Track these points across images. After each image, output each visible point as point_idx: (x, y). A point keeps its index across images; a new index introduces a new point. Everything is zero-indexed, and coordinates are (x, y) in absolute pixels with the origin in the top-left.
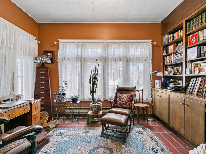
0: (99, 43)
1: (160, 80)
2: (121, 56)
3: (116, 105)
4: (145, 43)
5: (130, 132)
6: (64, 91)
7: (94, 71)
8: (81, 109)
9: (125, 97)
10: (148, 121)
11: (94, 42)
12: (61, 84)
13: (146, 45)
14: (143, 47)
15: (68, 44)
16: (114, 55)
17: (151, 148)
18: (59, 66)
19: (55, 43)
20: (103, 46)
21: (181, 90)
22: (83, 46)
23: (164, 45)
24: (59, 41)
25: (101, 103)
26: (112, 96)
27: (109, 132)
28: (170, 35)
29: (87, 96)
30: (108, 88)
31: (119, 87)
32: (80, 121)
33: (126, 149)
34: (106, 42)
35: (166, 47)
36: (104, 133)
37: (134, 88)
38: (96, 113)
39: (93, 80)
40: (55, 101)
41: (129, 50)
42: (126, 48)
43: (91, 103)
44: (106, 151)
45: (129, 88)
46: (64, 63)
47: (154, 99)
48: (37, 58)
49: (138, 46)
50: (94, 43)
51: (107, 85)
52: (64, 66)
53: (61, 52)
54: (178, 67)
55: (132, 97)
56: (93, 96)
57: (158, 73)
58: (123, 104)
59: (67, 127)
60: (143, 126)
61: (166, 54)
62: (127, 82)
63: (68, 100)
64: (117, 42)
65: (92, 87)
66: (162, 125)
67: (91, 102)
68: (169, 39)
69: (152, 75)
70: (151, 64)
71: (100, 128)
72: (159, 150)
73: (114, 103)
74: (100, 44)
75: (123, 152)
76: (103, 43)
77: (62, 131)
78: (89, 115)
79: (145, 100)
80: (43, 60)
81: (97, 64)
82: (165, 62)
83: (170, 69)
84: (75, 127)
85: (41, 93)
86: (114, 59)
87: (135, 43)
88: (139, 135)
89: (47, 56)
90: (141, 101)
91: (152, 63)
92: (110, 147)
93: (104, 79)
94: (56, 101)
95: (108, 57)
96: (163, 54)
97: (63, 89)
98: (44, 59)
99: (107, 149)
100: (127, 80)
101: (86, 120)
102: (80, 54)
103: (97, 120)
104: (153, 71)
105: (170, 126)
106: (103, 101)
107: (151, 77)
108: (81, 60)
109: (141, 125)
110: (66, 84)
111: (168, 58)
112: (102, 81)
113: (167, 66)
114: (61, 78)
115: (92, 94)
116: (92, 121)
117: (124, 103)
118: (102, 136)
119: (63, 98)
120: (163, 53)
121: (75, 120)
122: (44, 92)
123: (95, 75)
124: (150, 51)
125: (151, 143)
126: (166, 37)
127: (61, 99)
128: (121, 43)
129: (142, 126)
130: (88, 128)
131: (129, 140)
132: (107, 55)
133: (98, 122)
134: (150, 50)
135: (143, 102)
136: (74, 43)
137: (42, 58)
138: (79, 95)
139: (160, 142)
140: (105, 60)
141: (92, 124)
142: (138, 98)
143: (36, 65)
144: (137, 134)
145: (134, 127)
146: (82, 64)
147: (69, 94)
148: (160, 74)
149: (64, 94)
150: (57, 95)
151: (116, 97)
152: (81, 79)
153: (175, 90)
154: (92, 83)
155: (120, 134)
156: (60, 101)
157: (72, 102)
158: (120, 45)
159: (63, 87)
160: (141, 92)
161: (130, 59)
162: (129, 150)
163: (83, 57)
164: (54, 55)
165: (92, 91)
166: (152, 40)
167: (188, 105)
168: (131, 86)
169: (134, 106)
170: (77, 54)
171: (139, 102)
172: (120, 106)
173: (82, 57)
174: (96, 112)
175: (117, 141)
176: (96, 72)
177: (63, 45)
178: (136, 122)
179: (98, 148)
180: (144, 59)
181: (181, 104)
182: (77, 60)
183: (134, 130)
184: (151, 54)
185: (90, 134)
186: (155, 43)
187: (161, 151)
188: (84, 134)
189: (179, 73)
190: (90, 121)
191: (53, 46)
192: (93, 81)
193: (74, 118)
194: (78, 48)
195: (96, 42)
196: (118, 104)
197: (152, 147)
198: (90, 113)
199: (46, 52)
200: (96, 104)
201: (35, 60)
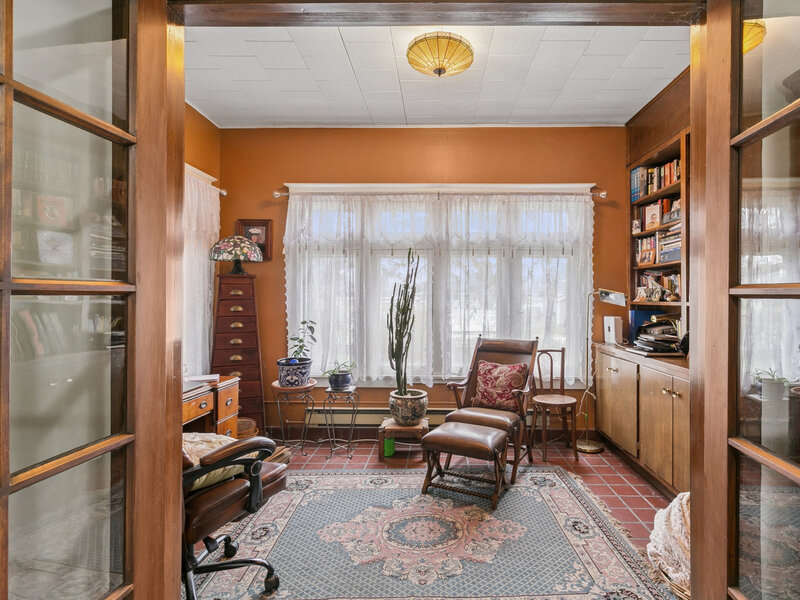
0: (418, 194)
1: (620, 318)
2: (492, 237)
3: (473, 399)
4: (572, 194)
5: (513, 482)
6: (304, 354)
7: (402, 288)
8: (359, 412)
9: (503, 371)
10: (577, 451)
11: (401, 191)
12: (296, 329)
13: (575, 201)
14: (564, 208)
15: (318, 197)
16: (468, 234)
17: (570, 523)
18: (288, 269)
19: (277, 194)
20: (433, 204)
21: (673, 350)
22: (366, 203)
23: (635, 201)
24: (287, 189)
25: (425, 393)
26: (461, 370)
27: (448, 481)
28: (650, 171)
29: (380, 369)
30: (448, 343)
31: (485, 340)
32: (357, 452)
33: (497, 524)
34: (442, 190)
35: (638, 208)
36: (433, 481)
37: (534, 344)
38: (408, 425)
39: (397, 316)
40: (276, 384)
41: (516, 218)
42: (509, 211)
43: (393, 393)
44: (438, 527)
45: (517, 343)
46: (304, 261)
47: (601, 381)
48: (219, 248)
49: (546, 204)
50: (402, 194)
51: (445, 334)
52: (304, 270)
53: (295, 225)
54: (672, 277)
55: (526, 372)
56: (398, 369)
57: (611, 296)
58: (495, 396)
59: (315, 467)
60: (558, 466)
61: (642, 231)
62: (511, 324)
63: (316, 382)
64: (480, 191)
65: (395, 341)
66: (621, 465)
67: (394, 389)
68: (648, 184)
69: (592, 299)
70: (590, 264)
71: (422, 470)
72: (593, 528)
73: (468, 394)
74: (421, 197)
75: (488, 529)
76: (431, 194)
77: (302, 479)
78: (385, 431)
79: (570, 383)
80: (238, 253)
81: (413, 266)
82: (638, 259)
83: (650, 281)
84: (341, 467)
85: (232, 358)
86: (469, 249)
87: (537, 194)
88: (541, 490)
89: (249, 236)
90: (557, 386)
91: (594, 260)
92: (448, 519)
93: (435, 312)
94: (281, 383)
95: (448, 242)
96: (631, 231)
97: (301, 347)
98: (242, 249)
99: (442, 522)
100: (511, 317)
101: (374, 448)
102: (356, 232)
103: (410, 449)
104: (596, 287)
105: (642, 465)
106: (431, 386)
107: (591, 308)
108: (361, 250)
109: (553, 463)
110: (311, 329)
111: (645, 245)
112: (428, 322)
113: (642, 272)
114: (294, 311)
115: (394, 363)
116: (396, 452)
117: (500, 391)
118: (425, 491)
119: (303, 374)
120: (631, 227)
121: (339, 446)
122: (241, 355)
123: (405, 299)
124: (586, 222)
125: (573, 511)
126: (639, 174)
127: (295, 378)
128: (492, 194)
129: (556, 467)
130: (382, 471)
131: (509, 502)
132: (444, 235)
133: (414, 453)
134: (586, 217)
135: (562, 392)
136: (338, 197)
137: (236, 245)
138: (353, 365)
139: (601, 508)
140: (438, 250)
141: (395, 460)
142: (546, 377)
143: (213, 268)
144: (535, 487)
145: (531, 469)
146: (364, 264)
147: (322, 362)
148: (617, 298)
149: (304, 363)
150: (283, 365)
151: (474, 373)
152: (361, 313)
153: (655, 351)
154: (394, 326)
155: (482, 486)
156: (292, 384)
157: (329, 389)
158: (488, 201)
159: (301, 341)
160: (557, 357)
161: (520, 249)
162: (505, 526)
163: (367, 241)
164: (272, 235)
165: (397, 354)
166: (594, 184)
167: (680, 395)
168: (523, 336)
169: (534, 405)
170: (347, 230)
171: (551, 391)
172: (485, 402)
173: (365, 240)
174: (409, 421)
175: (471, 504)
176: (410, 291)
177: (302, 200)
178: (537, 454)
179: (413, 520)
180: (568, 246)
181: (664, 392)
182: (347, 249)
183: (529, 477)
184: (591, 230)
185: (389, 487)
186: (603, 194)
187: (597, 530)
188: (372, 486)
189: (673, 297)
190: (388, 452)
191: (269, 203)
192: (397, 319)
193: (338, 442)
194: (349, 211)
195: (410, 191)
196: (479, 396)
197: (573, 520)
198: (388, 423)
199: (243, 226)
200: (409, 396)
201: (215, 252)
